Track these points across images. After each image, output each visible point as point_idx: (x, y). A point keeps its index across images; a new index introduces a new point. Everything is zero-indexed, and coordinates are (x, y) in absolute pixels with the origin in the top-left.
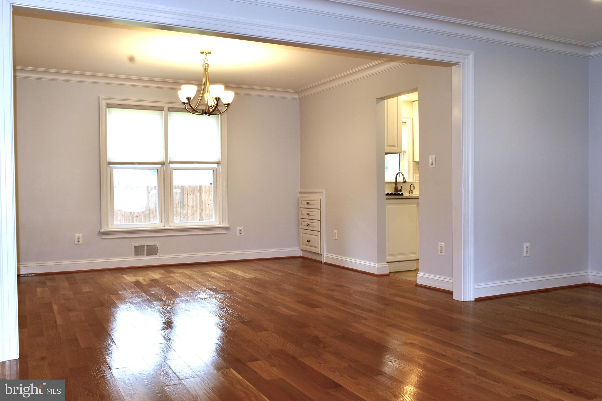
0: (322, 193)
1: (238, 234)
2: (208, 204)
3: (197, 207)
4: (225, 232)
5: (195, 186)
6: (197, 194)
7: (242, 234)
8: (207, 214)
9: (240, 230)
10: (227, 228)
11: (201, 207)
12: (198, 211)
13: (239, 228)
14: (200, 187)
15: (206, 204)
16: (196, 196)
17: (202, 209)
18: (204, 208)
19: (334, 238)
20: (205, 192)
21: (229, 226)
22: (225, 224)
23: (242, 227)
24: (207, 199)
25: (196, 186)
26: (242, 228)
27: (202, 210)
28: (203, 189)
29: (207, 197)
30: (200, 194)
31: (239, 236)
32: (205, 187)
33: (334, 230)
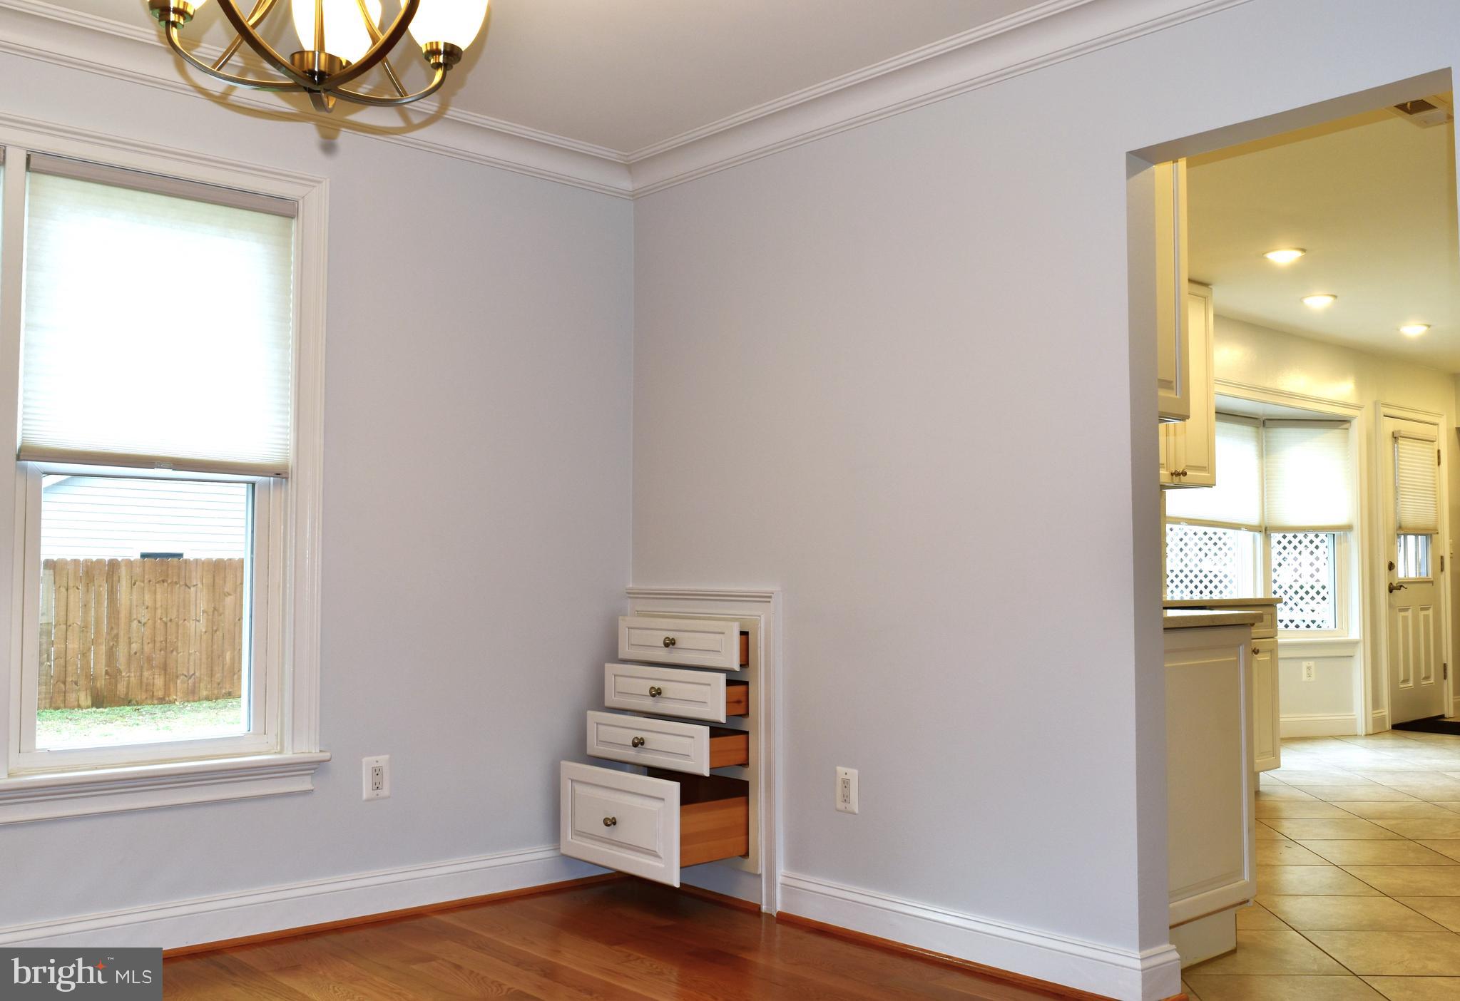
0: (765, 598)
1: (366, 791)
2: (139, 622)
3: (97, 631)
4: (304, 784)
5: (94, 559)
6: (100, 586)
7: (385, 791)
8: (132, 652)
9: (377, 772)
10: (314, 768)
11: (112, 628)
12: (101, 644)
13: (368, 762)
14: (113, 565)
15: (130, 620)
16: (98, 595)
17: (117, 636)
18: (122, 634)
19: (840, 805)
20: (129, 581)
21: (326, 756)
22: (305, 748)
23: (387, 757)
24: (135, 603)
25: (99, 562)
26: (383, 759)
27: (117, 642)
28: (123, 572)
29: (134, 597)
30: (112, 587)
31: (368, 800)
32: (129, 563)
33: (841, 770)
